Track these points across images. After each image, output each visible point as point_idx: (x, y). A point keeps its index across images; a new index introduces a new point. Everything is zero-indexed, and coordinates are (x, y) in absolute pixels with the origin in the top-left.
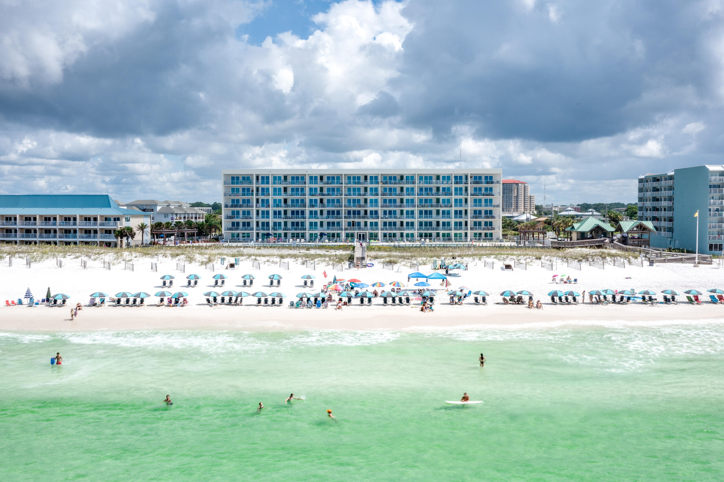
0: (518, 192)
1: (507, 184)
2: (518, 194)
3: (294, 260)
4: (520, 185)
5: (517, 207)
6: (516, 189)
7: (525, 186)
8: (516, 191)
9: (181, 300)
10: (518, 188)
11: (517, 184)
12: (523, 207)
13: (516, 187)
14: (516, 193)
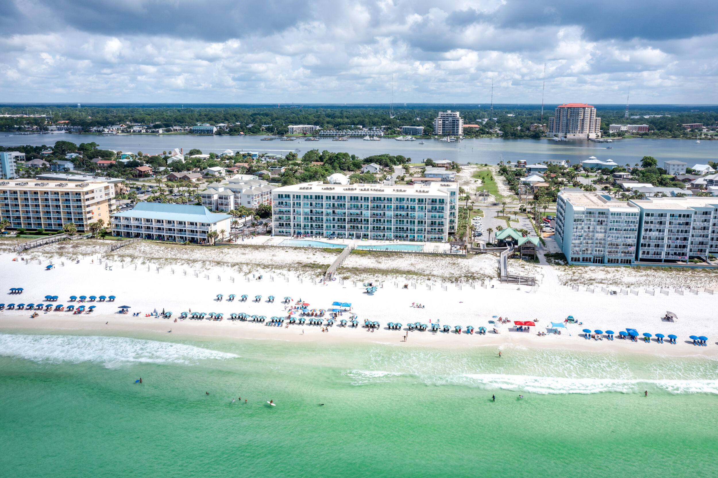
0: (584, 115)
1: (574, 108)
2: (584, 117)
3: (295, 272)
4: (587, 109)
5: (582, 129)
6: (582, 113)
7: (591, 110)
8: (582, 115)
9: (220, 317)
10: (584, 112)
11: (584, 108)
12: (588, 130)
13: (583, 111)
14: (582, 116)
